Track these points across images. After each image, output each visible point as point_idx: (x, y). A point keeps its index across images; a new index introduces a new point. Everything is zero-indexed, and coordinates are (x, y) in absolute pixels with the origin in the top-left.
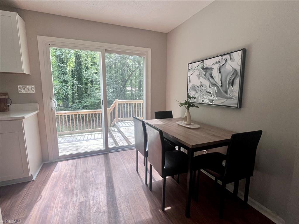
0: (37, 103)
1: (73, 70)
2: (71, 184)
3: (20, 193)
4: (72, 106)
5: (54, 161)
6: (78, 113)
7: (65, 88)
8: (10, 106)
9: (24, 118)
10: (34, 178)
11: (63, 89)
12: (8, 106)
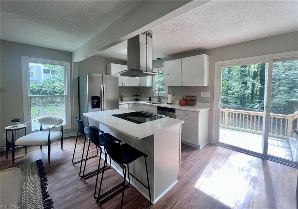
0: (209, 103)
1: (255, 71)
2: (220, 164)
3: (193, 152)
4: (249, 105)
5: (215, 144)
6: (248, 113)
7: (243, 89)
8: (196, 104)
9: (200, 111)
10: (200, 148)
11: (241, 90)
12: (195, 103)
